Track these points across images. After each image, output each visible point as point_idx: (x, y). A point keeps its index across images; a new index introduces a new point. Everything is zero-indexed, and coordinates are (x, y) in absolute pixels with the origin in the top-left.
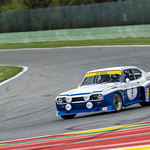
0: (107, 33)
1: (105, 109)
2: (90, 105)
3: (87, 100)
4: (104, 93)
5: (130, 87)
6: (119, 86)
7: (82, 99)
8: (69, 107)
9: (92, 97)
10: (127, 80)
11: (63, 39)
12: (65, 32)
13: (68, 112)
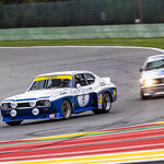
0: (84, 32)
1: (52, 116)
2: (36, 112)
3: (33, 106)
4: (51, 99)
5: (81, 93)
6: (69, 92)
7: (28, 105)
8: (14, 113)
9: (38, 103)
10: (78, 85)
11: (37, 38)
12: (40, 30)
13: (13, 118)
